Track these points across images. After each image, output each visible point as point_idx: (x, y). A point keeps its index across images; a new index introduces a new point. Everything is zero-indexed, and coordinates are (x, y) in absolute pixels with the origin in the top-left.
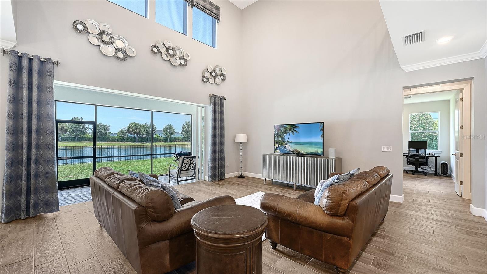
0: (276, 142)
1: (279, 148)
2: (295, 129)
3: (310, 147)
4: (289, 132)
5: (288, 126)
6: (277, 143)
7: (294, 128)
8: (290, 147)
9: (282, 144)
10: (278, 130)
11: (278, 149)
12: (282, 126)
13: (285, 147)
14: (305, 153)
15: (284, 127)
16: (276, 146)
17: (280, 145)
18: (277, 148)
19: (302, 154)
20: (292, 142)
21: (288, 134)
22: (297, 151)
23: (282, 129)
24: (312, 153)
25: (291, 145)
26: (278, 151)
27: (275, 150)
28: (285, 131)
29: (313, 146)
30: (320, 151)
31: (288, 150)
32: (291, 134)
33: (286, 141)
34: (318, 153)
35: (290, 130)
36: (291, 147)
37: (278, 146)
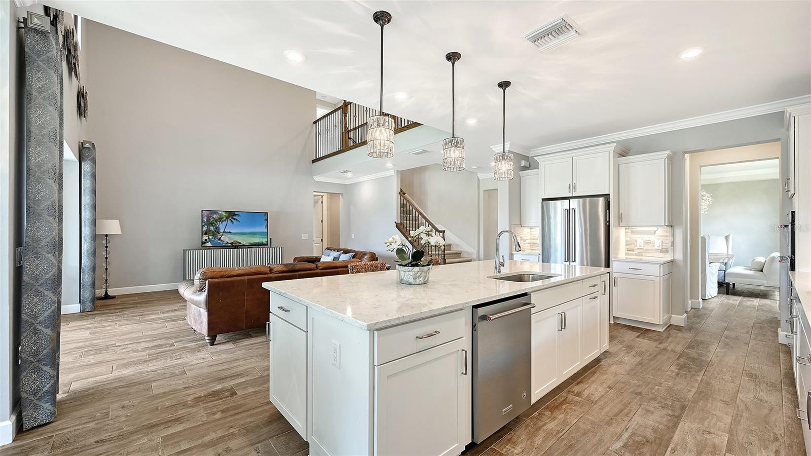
0: (204, 232)
1: (210, 241)
2: (234, 217)
3: (254, 237)
4: (225, 220)
5: (224, 214)
6: (206, 234)
7: (233, 215)
8: (226, 239)
9: (214, 235)
10: (208, 218)
11: (208, 242)
12: (215, 212)
13: (220, 239)
14: (248, 244)
15: (218, 214)
16: (205, 237)
17: (211, 237)
18: (206, 240)
19: (244, 245)
20: (231, 232)
21: (224, 223)
22: (238, 242)
23: (214, 216)
24: (256, 243)
25: (229, 235)
26: (209, 244)
27: (203, 243)
28: (220, 219)
29: (258, 236)
30: (264, 240)
31: (225, 242)
32: (229, 222)
33: (222, 231)
34: (262, 242)
35: (227, 218)
36: (229, 238)
37: (209, 238)
